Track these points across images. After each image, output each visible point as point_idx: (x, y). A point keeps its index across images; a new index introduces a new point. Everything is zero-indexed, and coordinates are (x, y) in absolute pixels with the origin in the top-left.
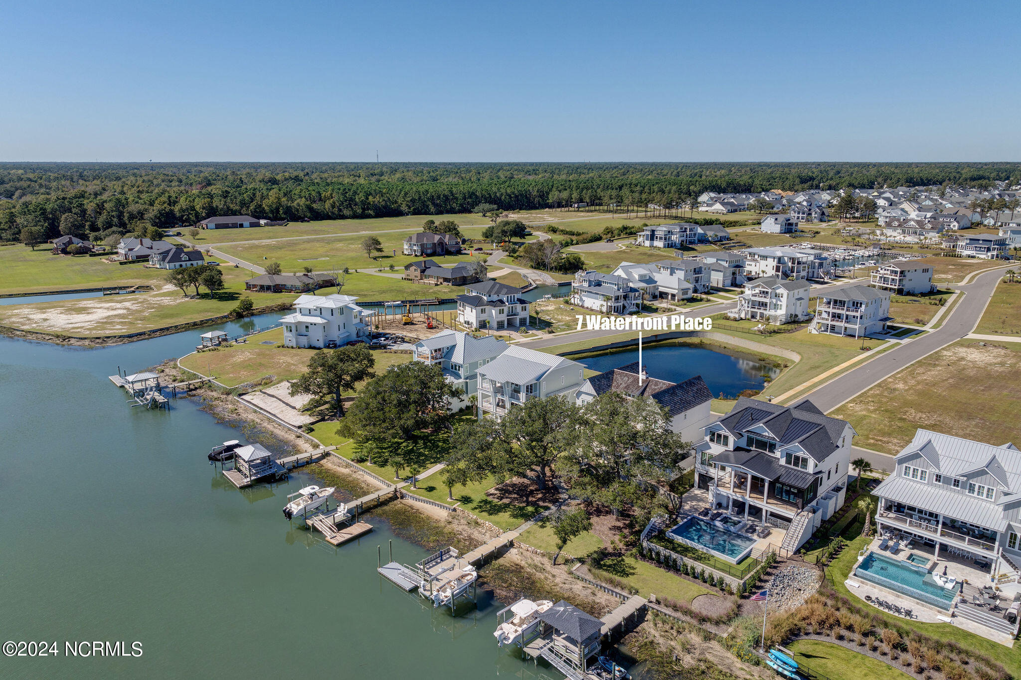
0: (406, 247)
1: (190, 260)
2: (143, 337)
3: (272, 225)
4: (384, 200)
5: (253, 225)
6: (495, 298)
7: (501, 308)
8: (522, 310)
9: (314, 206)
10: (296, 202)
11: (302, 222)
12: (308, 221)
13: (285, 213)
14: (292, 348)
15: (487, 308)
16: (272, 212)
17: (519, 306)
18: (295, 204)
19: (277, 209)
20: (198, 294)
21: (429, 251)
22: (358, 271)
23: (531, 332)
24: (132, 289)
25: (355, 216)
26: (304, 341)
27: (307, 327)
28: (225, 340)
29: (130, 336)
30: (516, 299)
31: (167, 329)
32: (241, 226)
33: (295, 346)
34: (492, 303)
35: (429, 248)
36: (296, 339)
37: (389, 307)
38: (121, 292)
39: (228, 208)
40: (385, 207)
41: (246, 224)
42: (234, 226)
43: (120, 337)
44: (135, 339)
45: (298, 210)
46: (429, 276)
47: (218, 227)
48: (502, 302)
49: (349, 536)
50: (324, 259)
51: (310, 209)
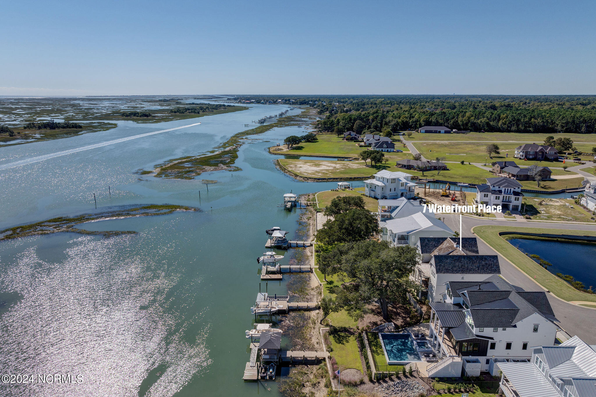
0: (516, 152)
1: (387, 148)
2: (324, 180)
3: (457, 133)
4: (543, 121)
5: (446, 132)
6: (497, 188)
7: (498, 196)
8: (515, 200)
9: (491, 123)
10: (480, 120)
11: (479, 132)
12: (484, 132)
13: (471, 126)
14: (367, 196)
15: (490, 194)
16: (463, 125)
17: (513, 197)
18: (479, 121)
19: (467, 124)
20: (372, 165)
21: (531, 157)
22: (471, 163)
23: (514, 215)
24: (351, 159)
25: (519, 131)
26: (373, 194)
27: (375, 187)
28: (349, 188)
29: (319, 179)
30: (512, 192)
31: (337, 179)
32: (440, 132)
33: (368, 196)
34: (494, 192)
35: (531, 155)
36: (370, 192)
37: (459, 186)
38: (345, 160)
39: (437, 121)
40: (543, 126)
41: (443, 131)
42: (436, 132)
43: (315, 179)
44: (321, 180)
45: (480, 125)
46: (505, 172)
47: (426, 132)
48: (500, 192)
49: (270, 278)
50: (462, 155)
51: (488, 124)
